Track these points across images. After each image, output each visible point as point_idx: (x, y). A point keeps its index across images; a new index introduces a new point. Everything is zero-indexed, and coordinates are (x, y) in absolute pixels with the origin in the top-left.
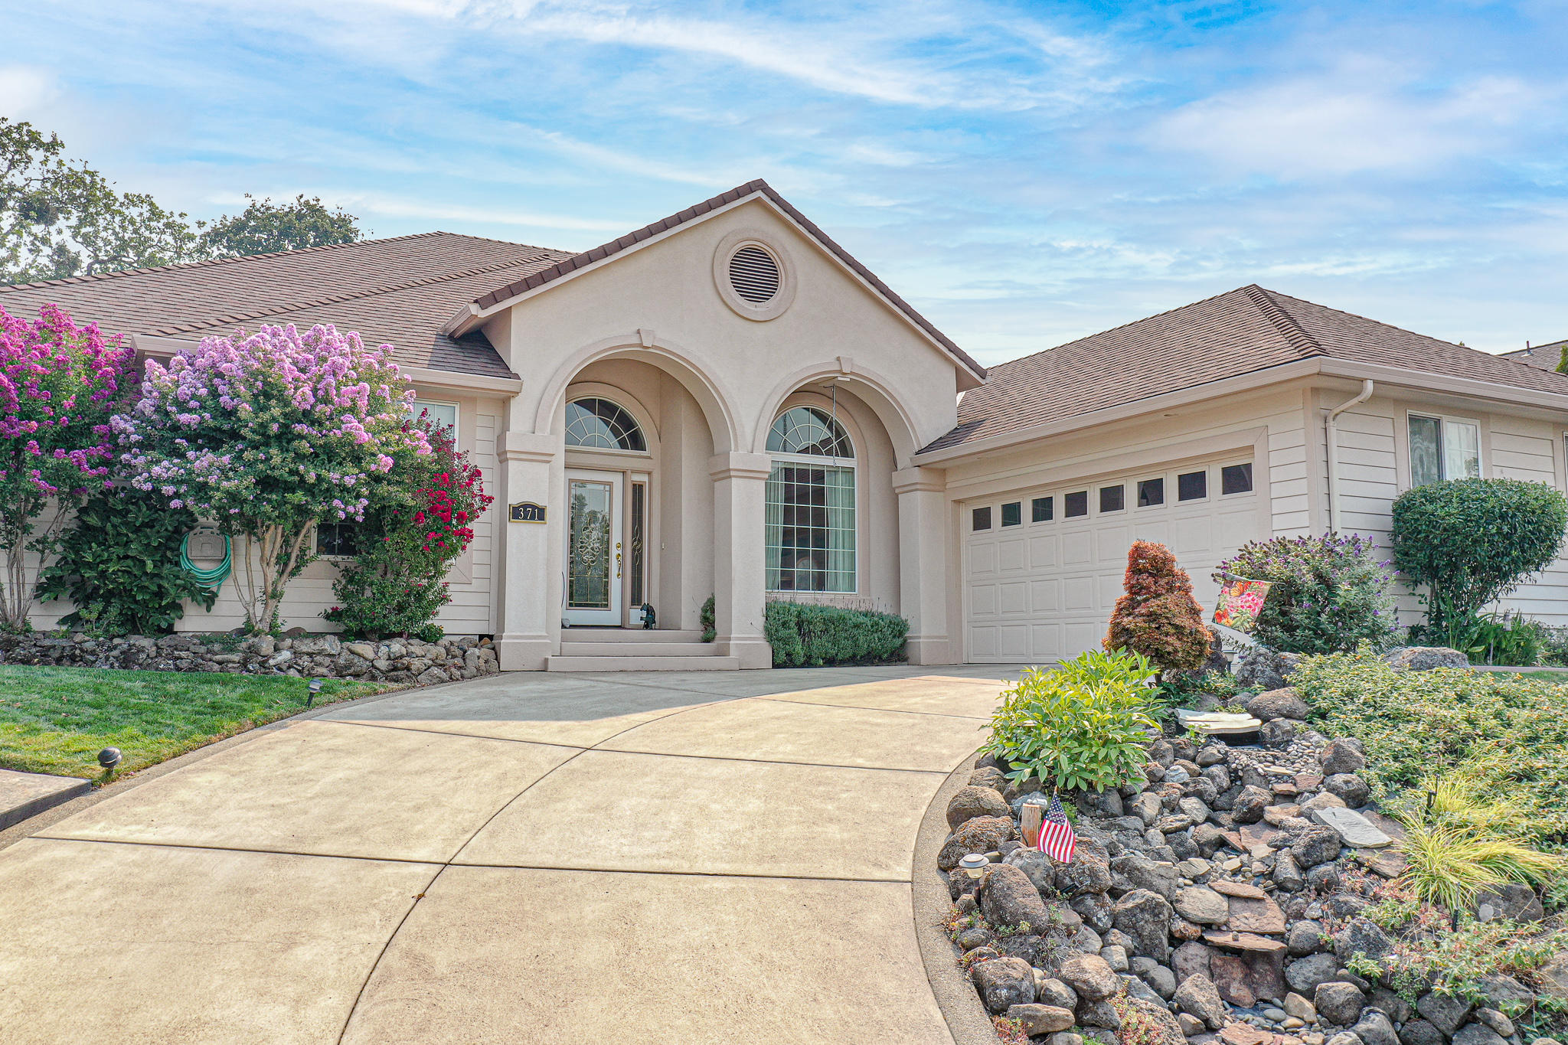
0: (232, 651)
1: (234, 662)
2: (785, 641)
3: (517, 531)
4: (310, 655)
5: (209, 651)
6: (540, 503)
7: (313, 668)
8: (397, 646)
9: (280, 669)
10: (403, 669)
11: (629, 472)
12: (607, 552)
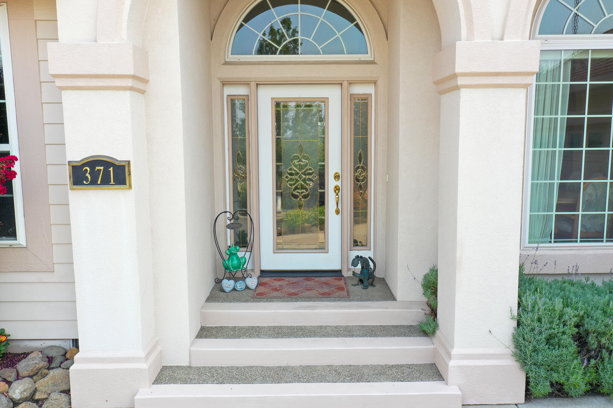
2: (552, 366)
3: (85, 203)
6: (115, 155)
11: (345, 84)
12: (322, 184)
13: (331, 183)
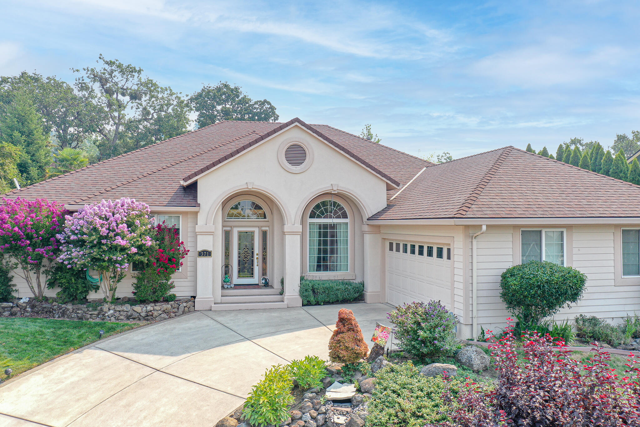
0: (96, 310)
1: (95, 314)
2: (306, 297)
3: (202, 261)
4: (119, 311)
5: (88, 310)
6: (209, 250)
7: (119, 317)
8: (149, 308)
9: (109, 317)
10: (150, 316)
11: (260, 227)
12: (253, 257)
13: (255, 256)
